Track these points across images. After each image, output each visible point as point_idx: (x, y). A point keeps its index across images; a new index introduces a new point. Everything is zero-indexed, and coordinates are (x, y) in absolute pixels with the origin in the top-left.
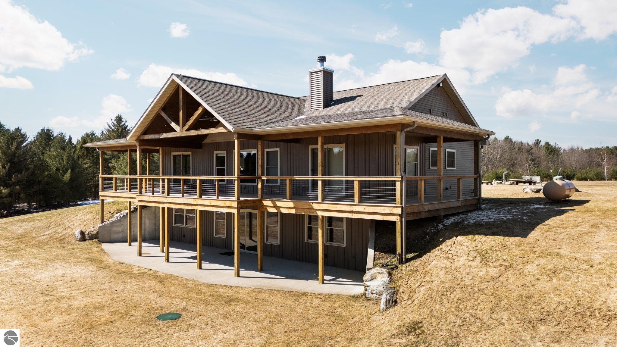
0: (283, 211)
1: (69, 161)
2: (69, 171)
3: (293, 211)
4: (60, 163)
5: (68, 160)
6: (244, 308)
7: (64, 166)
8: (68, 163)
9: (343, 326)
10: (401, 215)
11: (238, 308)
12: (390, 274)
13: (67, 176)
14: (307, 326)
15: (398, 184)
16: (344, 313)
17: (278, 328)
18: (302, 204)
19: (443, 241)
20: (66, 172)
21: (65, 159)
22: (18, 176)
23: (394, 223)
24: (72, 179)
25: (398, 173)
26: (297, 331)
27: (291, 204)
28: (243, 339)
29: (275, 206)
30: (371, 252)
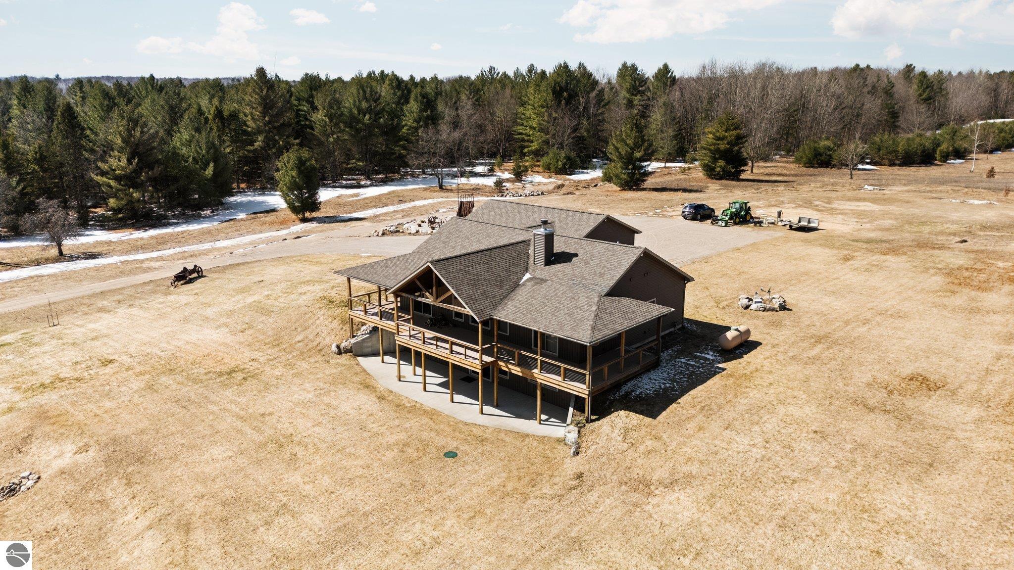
0: (513, 372)
1: (210, 149)
2: (212, 164)
3: (520, 374)
4: (198, 152)
5: (208, 149)
6: (492, 448)
7: (203, 156)
8: (207, 152)
9: (548, 466)
10: (589, 395)
11: (488, 448)
12: (579, 432)
13: (209, 171)
14: (529, 465)
15: (587, 376)
16: (550, 455)
17: (513, 466)
18: (527, 371)
19: (613, 412)
20: (206, 165)
21: (204, 147)
22: (148, 173)
23: (584, 399)
24: (216, 174)
25: (588, 369)
26: (523, 468)
27: (518, 369)
28: (495, 473)
29: (507, 367)
30: (571, 410)
